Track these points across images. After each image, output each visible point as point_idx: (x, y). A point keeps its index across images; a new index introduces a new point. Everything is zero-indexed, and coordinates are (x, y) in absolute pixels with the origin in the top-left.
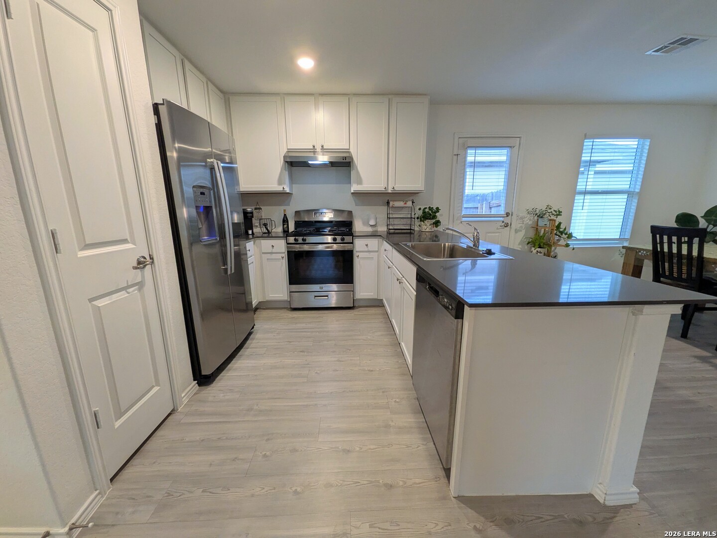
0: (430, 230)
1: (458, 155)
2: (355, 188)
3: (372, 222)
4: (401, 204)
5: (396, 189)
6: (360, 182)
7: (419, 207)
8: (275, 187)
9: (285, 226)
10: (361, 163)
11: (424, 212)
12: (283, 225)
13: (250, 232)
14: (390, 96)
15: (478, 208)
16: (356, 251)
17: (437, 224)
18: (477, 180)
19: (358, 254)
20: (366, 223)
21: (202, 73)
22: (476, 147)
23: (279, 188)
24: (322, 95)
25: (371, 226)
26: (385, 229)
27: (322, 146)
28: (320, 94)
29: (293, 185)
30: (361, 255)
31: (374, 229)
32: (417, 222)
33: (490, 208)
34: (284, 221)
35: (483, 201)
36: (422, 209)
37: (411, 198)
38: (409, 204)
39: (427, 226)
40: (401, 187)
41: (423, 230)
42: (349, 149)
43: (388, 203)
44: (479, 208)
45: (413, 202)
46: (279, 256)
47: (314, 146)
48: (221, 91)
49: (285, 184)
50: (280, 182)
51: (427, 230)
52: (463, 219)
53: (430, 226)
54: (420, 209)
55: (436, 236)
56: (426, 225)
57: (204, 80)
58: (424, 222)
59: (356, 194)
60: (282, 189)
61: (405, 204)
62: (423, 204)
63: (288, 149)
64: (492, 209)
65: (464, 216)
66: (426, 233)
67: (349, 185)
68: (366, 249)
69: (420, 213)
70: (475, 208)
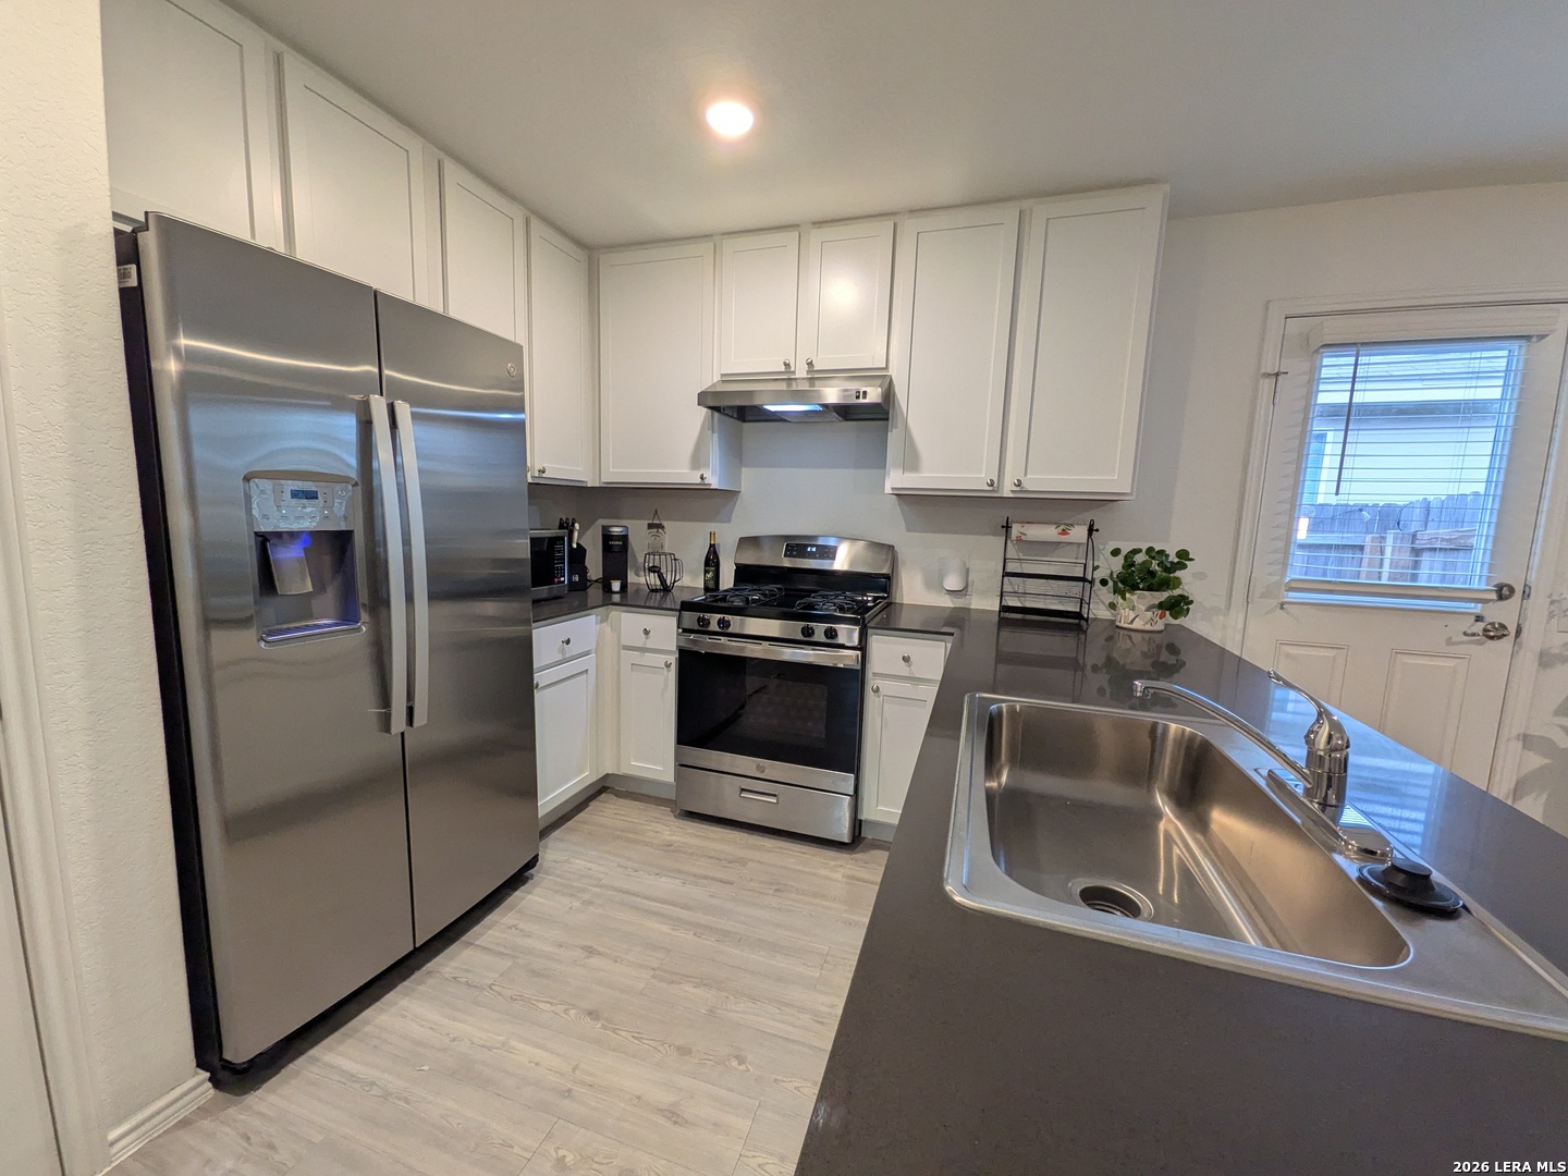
0: (1148, 627)
1: (1277, 375)
2: (896, 479)
3: (953, 582)
4: (1049, 533)
5: (1027, 486)
6: (911, 462)
7: (1113, 546)
8: (685, 475)
9: (709, 575)
10: (915, 410)
11: (1129, 563)
12: (706, 572)
13: (616, 586)
14: (1026, 204)
15: (1361, 548)
16: (874, 674)
17: (1178, 606)
18: (1359, 462)
19: (878, 682)
20: (934, 583)
21: (512, 197)
22: (1357, 346)
23: (691, 477)
24: (819, 224)
25: (950, 592)
26: (993, 605)
27: (810, 364)
28: (814, 223)
29: (743, 469)
30: (887, 687)
31: (960, 603)
32: (1105, 594)
33: (1417, 552)
34: (707, 563)
35: (1384, 528)
36: (1124, 553)
37: (1088, 516)
38: (1079, 533)
39: (1138, 613)
40: (1045, 479)
41: (1122, 624)
42: (886, 368)
43: (1007, 527)
44: (1367, 550)
45: (1091, 530)
46: (660, 660)
47: (787, 365)
48: (578, 243)
49: (707, 465)
50: (697, 461)
51: (1138, 625)
52: (1291, 594)
53: (1149, 614)
54: (1116, 552)
55: (1173, 649)
56: (1133, 609)
57: (518, 214)
58: (1124, 598)
59: (905, 497)
60: (699, 481)
61: (1064, 532)
62: (1127, 537)
63: (722, 375)
64: (1426, 558)
65: (1294, 585)
66: (1133, 634)
67: (882, 471)
68: (903, 670)
69: (1117, 565)
70: (1353, 547)
